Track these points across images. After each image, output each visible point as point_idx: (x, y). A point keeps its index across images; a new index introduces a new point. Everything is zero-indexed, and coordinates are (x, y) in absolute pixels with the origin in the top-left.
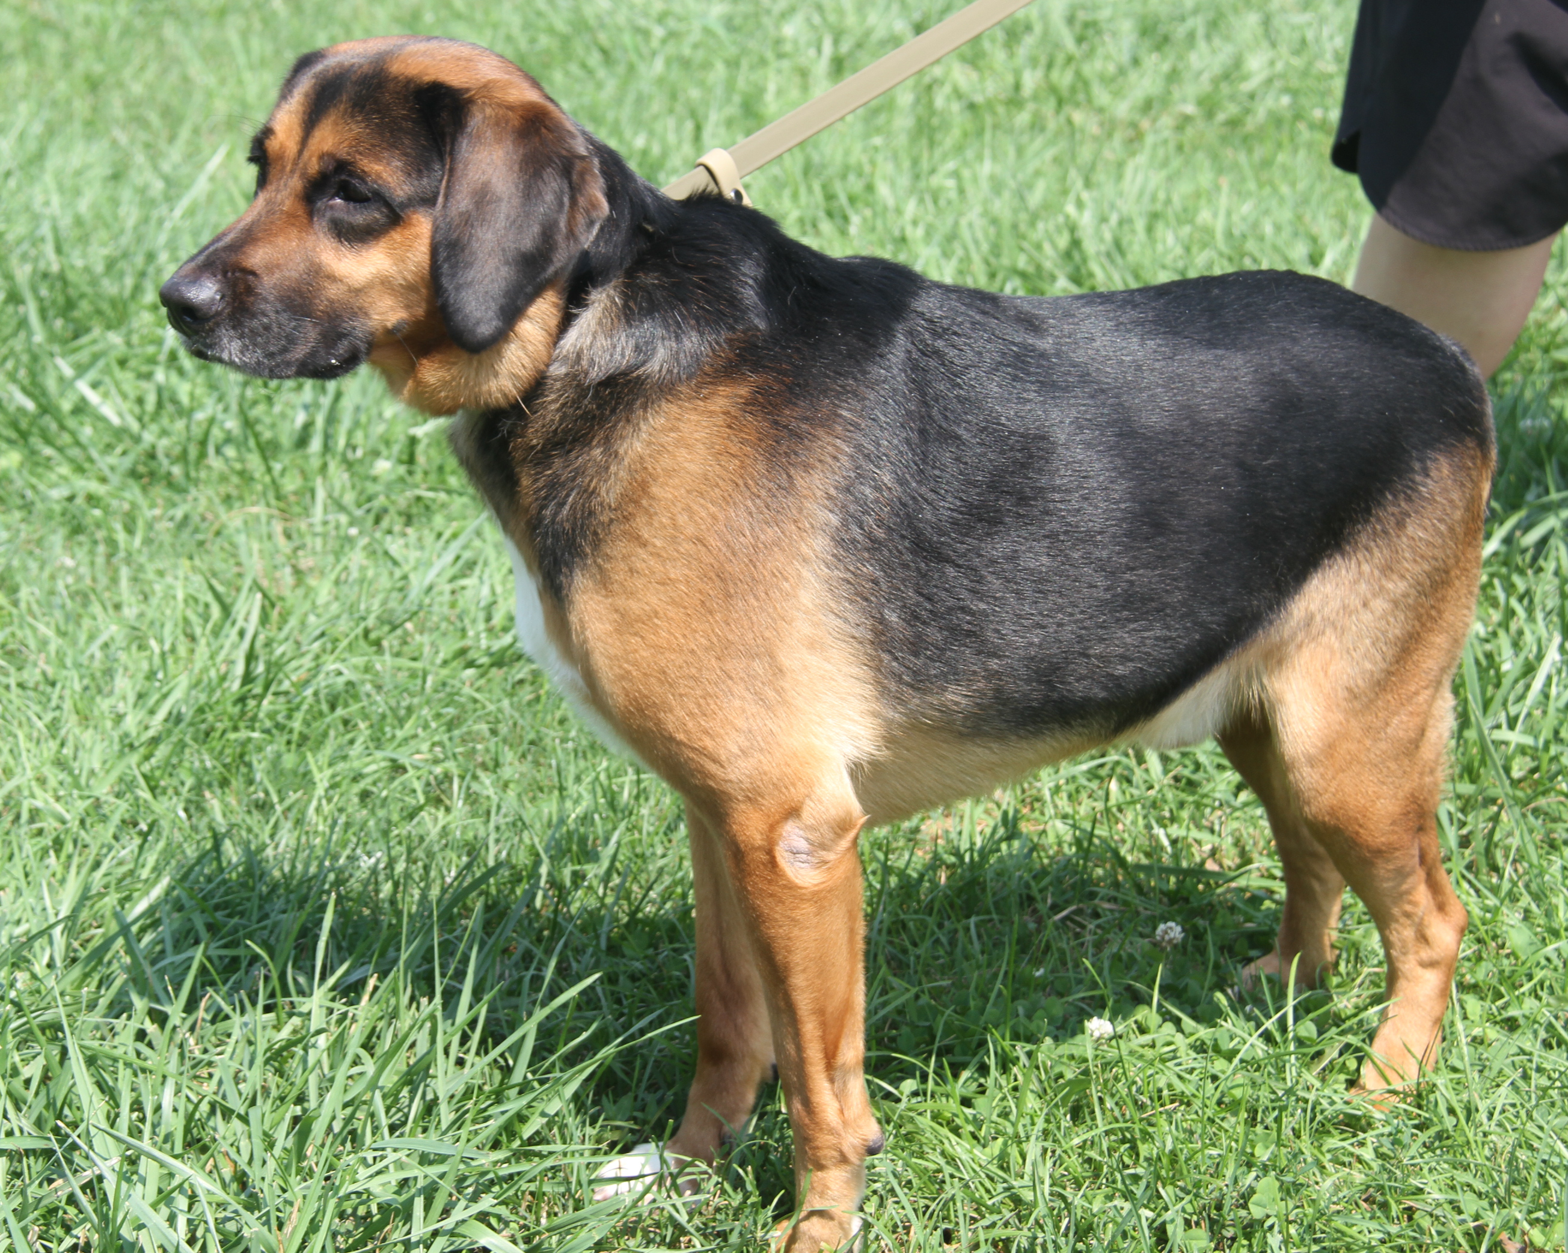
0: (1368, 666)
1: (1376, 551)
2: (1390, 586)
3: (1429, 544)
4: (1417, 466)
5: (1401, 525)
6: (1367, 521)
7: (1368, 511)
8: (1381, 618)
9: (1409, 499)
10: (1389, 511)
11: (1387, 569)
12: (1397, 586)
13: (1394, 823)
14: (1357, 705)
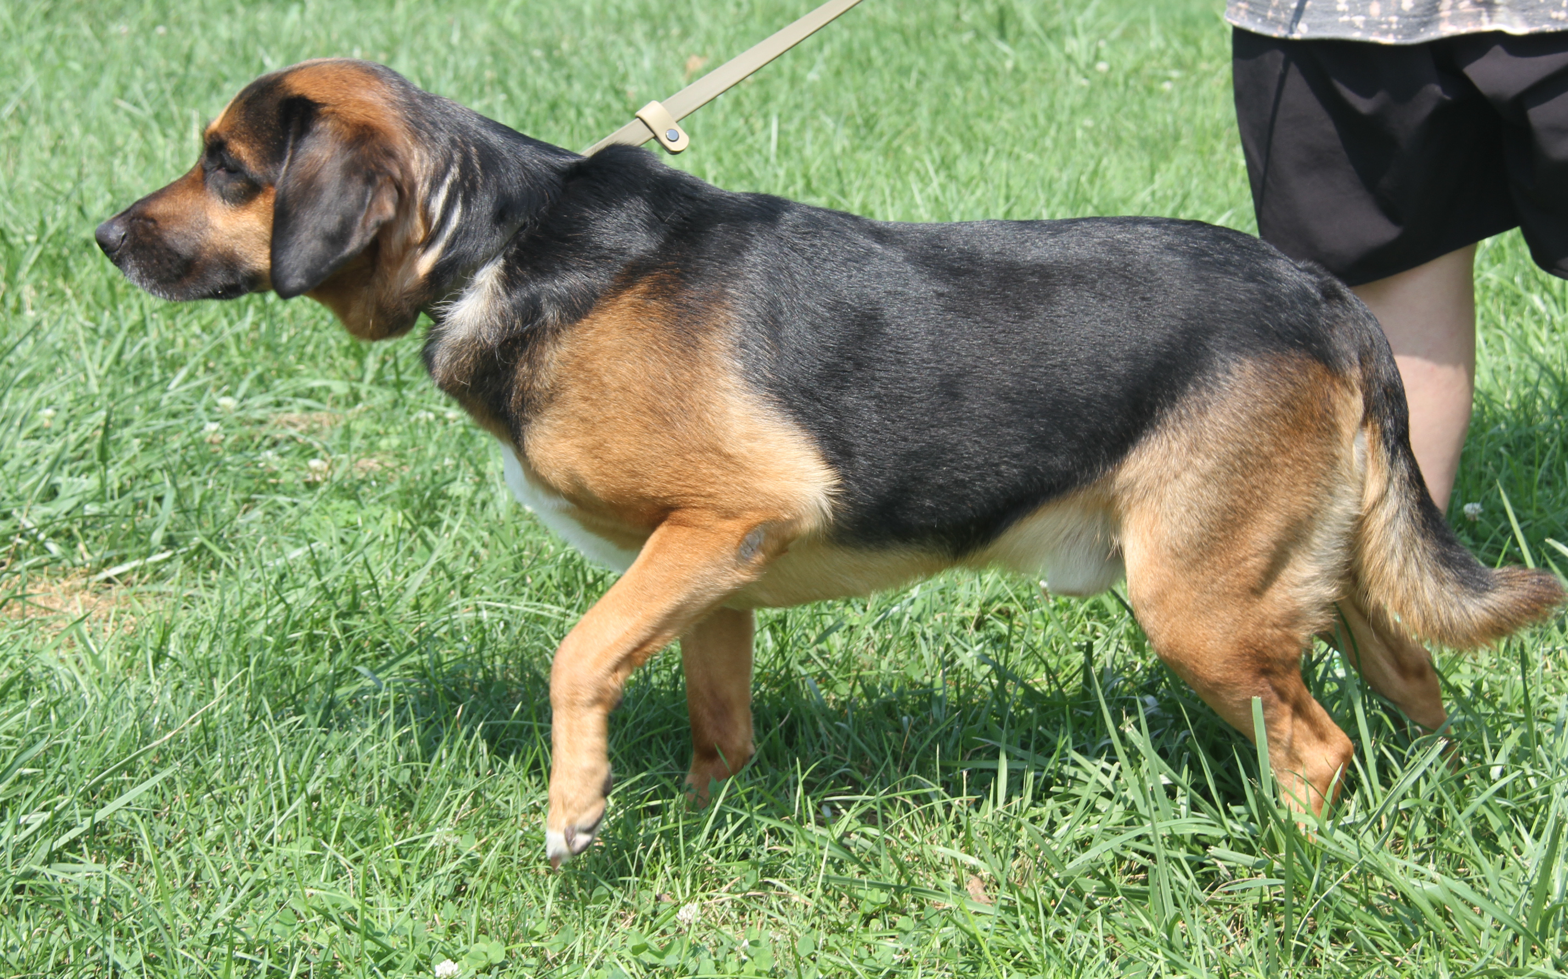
0: (1185, 529)
1: (1183, 433)
2: (1198, 462)
3: (1228, 429)
4: (1220, 365)
5: (1202, 412)
6: (1172, 407)
7: (1174, 398)
8: (1192, 489)
9: (1210, 391)
10: (1190, 401)
11: (1194, 448)
12: (1205, 464)
13: (1226, 662)
14: (1182, 563)
